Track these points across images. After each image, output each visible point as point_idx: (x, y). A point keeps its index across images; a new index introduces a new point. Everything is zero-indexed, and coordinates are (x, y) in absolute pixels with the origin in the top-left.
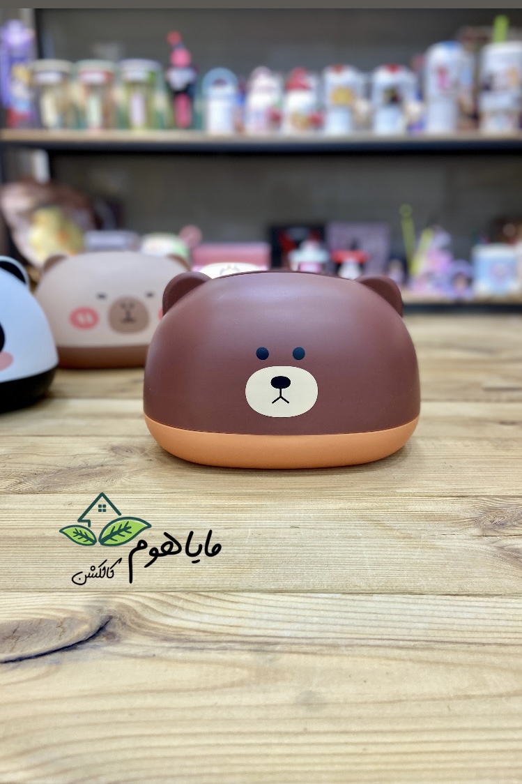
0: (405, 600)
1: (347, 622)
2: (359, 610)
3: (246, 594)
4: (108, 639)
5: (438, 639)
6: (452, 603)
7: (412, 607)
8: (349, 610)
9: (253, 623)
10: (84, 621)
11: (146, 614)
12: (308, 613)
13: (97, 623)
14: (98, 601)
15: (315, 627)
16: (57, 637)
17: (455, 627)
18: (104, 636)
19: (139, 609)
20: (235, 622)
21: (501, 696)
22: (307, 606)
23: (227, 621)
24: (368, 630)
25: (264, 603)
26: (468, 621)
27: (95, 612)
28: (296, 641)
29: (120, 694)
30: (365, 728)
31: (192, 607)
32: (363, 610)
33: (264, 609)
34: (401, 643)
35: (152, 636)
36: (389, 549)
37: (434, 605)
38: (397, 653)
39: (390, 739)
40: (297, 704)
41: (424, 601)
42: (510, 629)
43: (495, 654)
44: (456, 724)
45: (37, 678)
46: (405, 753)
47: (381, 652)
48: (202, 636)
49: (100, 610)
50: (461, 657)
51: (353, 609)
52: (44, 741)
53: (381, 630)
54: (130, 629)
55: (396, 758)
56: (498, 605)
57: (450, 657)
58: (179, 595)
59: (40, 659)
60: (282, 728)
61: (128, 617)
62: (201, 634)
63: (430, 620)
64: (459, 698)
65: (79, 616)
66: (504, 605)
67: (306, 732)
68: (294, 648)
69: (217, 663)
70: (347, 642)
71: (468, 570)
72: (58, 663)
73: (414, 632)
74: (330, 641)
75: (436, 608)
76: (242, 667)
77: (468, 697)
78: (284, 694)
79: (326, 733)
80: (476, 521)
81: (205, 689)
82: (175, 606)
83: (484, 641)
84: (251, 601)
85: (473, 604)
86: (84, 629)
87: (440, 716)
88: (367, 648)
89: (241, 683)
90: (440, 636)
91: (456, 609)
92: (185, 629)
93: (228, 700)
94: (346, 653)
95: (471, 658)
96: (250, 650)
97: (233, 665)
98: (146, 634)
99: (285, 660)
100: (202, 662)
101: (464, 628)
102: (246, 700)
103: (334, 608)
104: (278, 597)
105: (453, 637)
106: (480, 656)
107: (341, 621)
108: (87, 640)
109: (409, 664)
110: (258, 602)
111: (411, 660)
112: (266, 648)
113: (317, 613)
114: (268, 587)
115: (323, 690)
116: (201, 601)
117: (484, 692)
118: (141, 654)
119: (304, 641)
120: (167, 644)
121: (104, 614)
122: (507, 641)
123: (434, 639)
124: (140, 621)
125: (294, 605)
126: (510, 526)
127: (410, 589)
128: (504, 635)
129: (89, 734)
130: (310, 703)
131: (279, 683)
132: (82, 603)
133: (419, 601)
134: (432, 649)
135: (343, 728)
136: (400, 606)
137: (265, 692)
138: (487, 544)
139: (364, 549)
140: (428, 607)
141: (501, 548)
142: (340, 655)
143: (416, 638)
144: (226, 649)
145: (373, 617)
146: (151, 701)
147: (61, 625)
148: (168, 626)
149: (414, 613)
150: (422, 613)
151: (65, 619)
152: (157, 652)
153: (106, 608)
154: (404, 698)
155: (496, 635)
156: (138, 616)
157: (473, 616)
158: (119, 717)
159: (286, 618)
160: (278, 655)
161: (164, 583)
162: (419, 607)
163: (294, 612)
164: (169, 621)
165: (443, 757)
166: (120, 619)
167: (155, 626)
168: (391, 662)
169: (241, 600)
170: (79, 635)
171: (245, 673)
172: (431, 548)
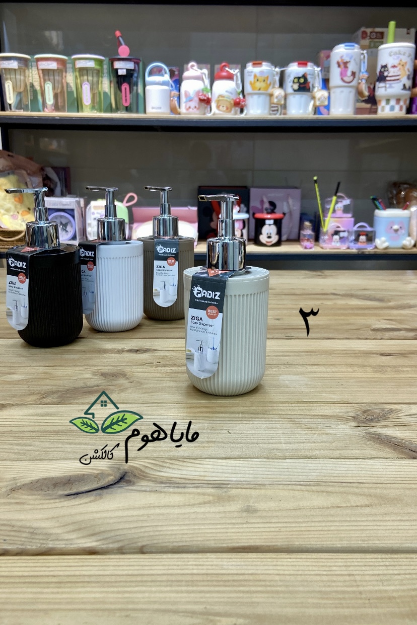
0: (305, 462)
1: (270, 473)
2: (277, 467)
3: (208, 460)
4: (126, 483)
5: (324, 481)
6: (334, 463)
7: (310, 465)
8: (271, 467)
9: (214, 474)
10: (109, 475)
11: (147, 471)
12: (246, 469)
13: (118, 476)
14: (116, 464)
15: (251, 476)
16: (96, 483)
17: (335, 475)
18: (124, 482)
19: (143, 469)
20: (202, 474)
21: (358, 506)
22: (246, 465)
23: (197, 473)
24: (282, 477)
25: (219, 464)
26: (343, 472)
27: (116, 470)
28: (240, 483)
29: (140, 508)
30: (280, 521)
31: (175, 467)
32: (280, 467)
33: (219, 467)
34: (302, 483)
35: (153, 481)
36: (298, 435)
37: (323, 464)
38: (299, 487)
39: (294, 525)
40: (242, 511)
41: (317, 462)
42: (367, 475)
43: (357, 487)
44: (331, 519)
45: (90, 502)
46: (301, 531)
47: (290, 487)
48: (183, 481)
49: (119, 469)
50: (337, 489)
51: (274, 467)
52: (102, 529)
53: (291, 476)
54: (139, 478)
55: (297, 533)
56: (361, 463)
57: (330, 489)
58: (166, 460)
59: (89, 493)
60: (234, 521)
61: (136, 472)
62: (182, 480)
63: (320, 471)
64: (333, 507)
65: (107, 472)
66: (365, 463)
67: (247, 523)
68: (239, 486)
69: (193, 493)
70: (270, 483)
71: (346, 445)
72: (100, 495)
73: (310, 477)
74: (260, 483)
75: (324, 465)
76: (209, 495)
77: (339, 507)
78: (234, 507)
79: (258, 523)
80: (355, 418)
81: (189, 505)
82: (165, 467)
83: (351, 481)
84: (211, 463)
85: (346, 463)
86: (111, 479)
87: (322, 515)
88: (282, 486)
89: (209, 502)
90: (324, 479)
91: (336, 465)
92: (172, 478)
93: (203, 510)
94: (269, 488)
95: (342, 490)
96: (213, 487)
97: (204, 494)
98: (149, 481)
99: (234, 492)
100: (185, 493)
101: (340, 475)
102: (213, 509)
103: (262, 466)
104: (227, 461)
105: (333, 479)
106: (348, 489)
107: (267, 473)
108: (115, 484)
109: (306, 492)
110: (215, 464)
111: (307, 491)
112: (222, 486)
113: (252, 469)
114: (221, 456)
115: (256, 504)
116: (181, 463)
117: (348, 505)
118: (148, 490)
119: (244, 482)
120: (163, 485)
121: (121, 471)
122: (365, 481)
123: (322, 480)
124: (145, 474)
125: (238, 465)
126: (376, 421)
127: (309, 456)
128: (363, 478)
129: (127, 526)
130: (249, 510)
131: (231, 502)
132: (106, 466)
133: (314, 462)
134: (320, 485)
135: (268, 521)
136: (303, 465)
137: (223, 506)
138: (360, 431)
139: (281, 435)
140: (319, 465)
141: (369, 433)
142: (266, 489)
143: (311, 480)
144: (199, 487)
145: (286, 470)
146: (158, 511)
147: (97, 477)
148: (161, 476)
149: (311, 468)
150: (315, 468)
151: (98, 474)
152: (157, 489)
153: (122, 468)
154: (303, 508)
155: (358, 478)
156: (144, 472)
157: (346, 469)
158: (142, 518)
159: (234, 472)
160: (230, 490)
161: (155, 455)
162: (314, 465)
163: (238, 468)
164: (162, 474)
165: (322, 533)
166: (132, 473)
167: (153, 476)
168: (297, 492)
169: (205, 462)
170: (109, 481)
171: (211, 498)
172: (323, 434)
